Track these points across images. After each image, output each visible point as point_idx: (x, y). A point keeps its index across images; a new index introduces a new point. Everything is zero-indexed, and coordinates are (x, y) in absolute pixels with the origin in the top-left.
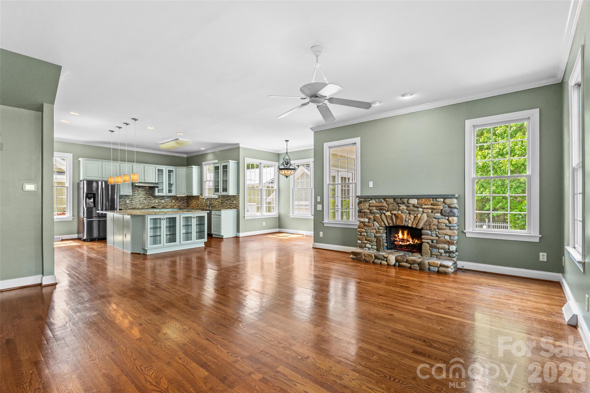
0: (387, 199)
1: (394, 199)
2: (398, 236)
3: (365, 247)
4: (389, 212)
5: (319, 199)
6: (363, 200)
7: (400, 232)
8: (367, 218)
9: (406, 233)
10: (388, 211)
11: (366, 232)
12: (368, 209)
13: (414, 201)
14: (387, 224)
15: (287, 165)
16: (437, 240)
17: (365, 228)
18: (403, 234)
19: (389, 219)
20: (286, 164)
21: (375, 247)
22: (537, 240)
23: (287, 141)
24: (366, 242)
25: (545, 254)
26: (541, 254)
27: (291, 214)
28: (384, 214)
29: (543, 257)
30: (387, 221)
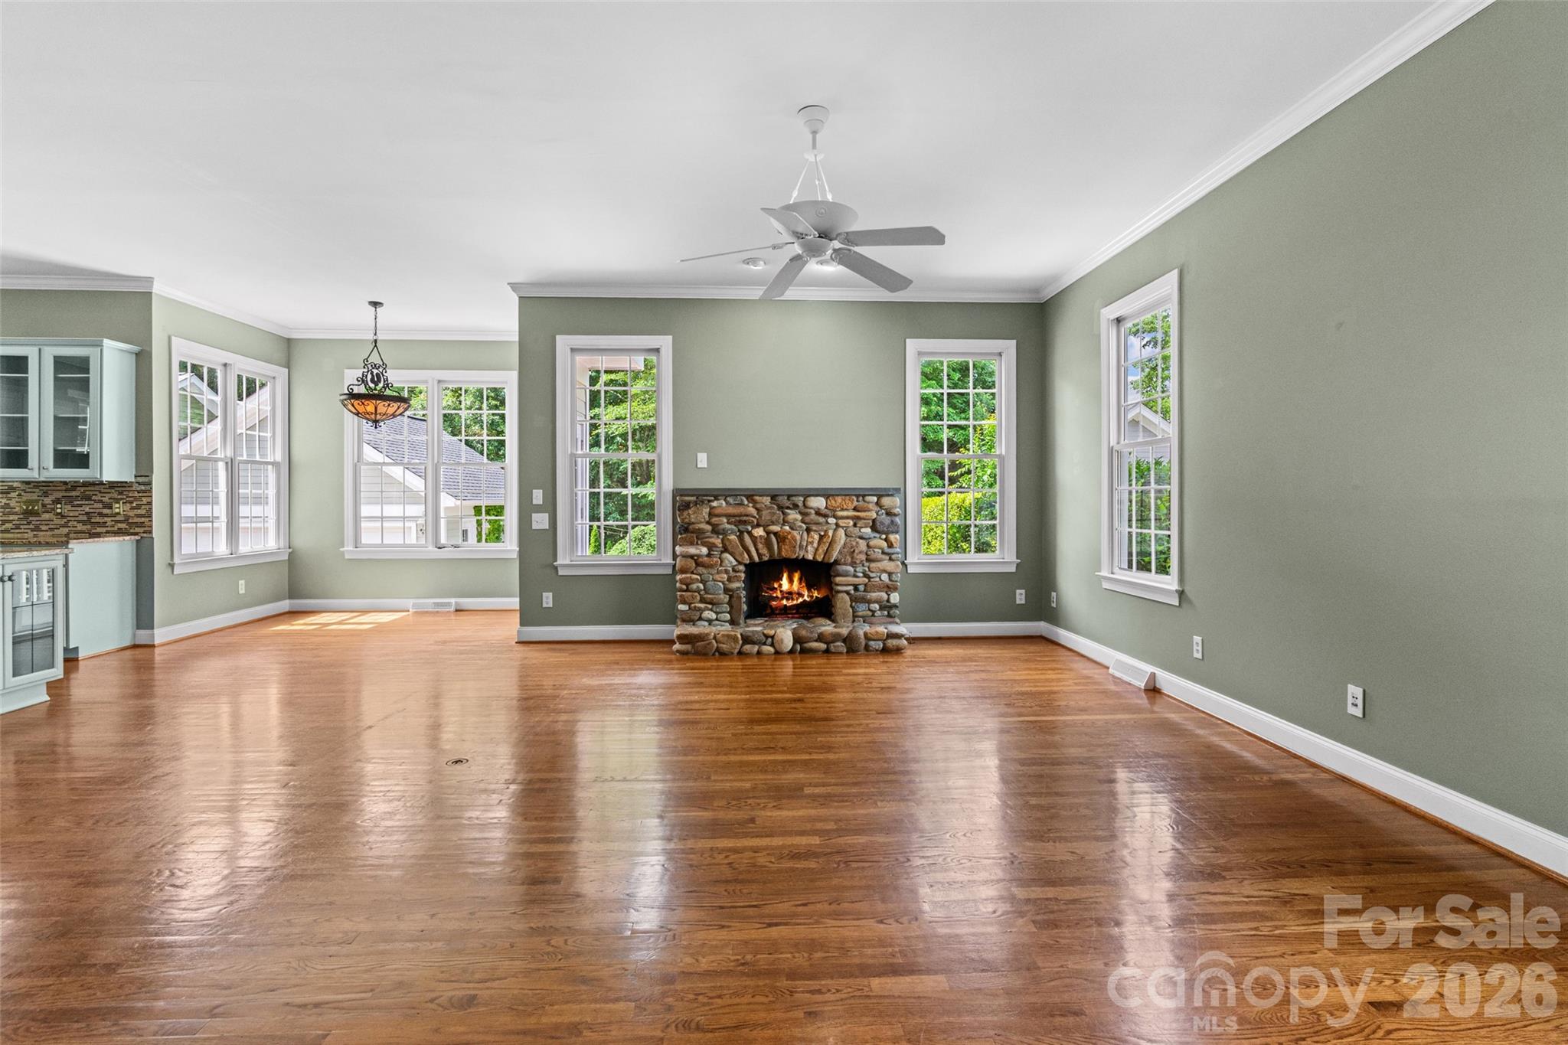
0: (757, 498)
1: (774, 497)
2: (780, 586)
3: (700, 619)
4: (762, 529)
5: (538, 497)
6: (693, 498)
7: (785, 576)
8: (704, 544)
9: (796, 577)
10: (758, 525)
11: (702, 581)
12: (708, 523)
13: (819, 503)
14: (756, 559)
15: (376, 385)
16: (866, 585)
17: (701, 570)
18: (791, 581)
19: (760, 546)
20: (372, 380)
21: (728, 617)
22: (1013, 569)
23: (375, 304)
24: (702, 606)
25: (1023, 591)
26: (1018, 592)
27: (349, 547)
28: (749, 533)
29: (1020, 596)
30: (757, 550)
